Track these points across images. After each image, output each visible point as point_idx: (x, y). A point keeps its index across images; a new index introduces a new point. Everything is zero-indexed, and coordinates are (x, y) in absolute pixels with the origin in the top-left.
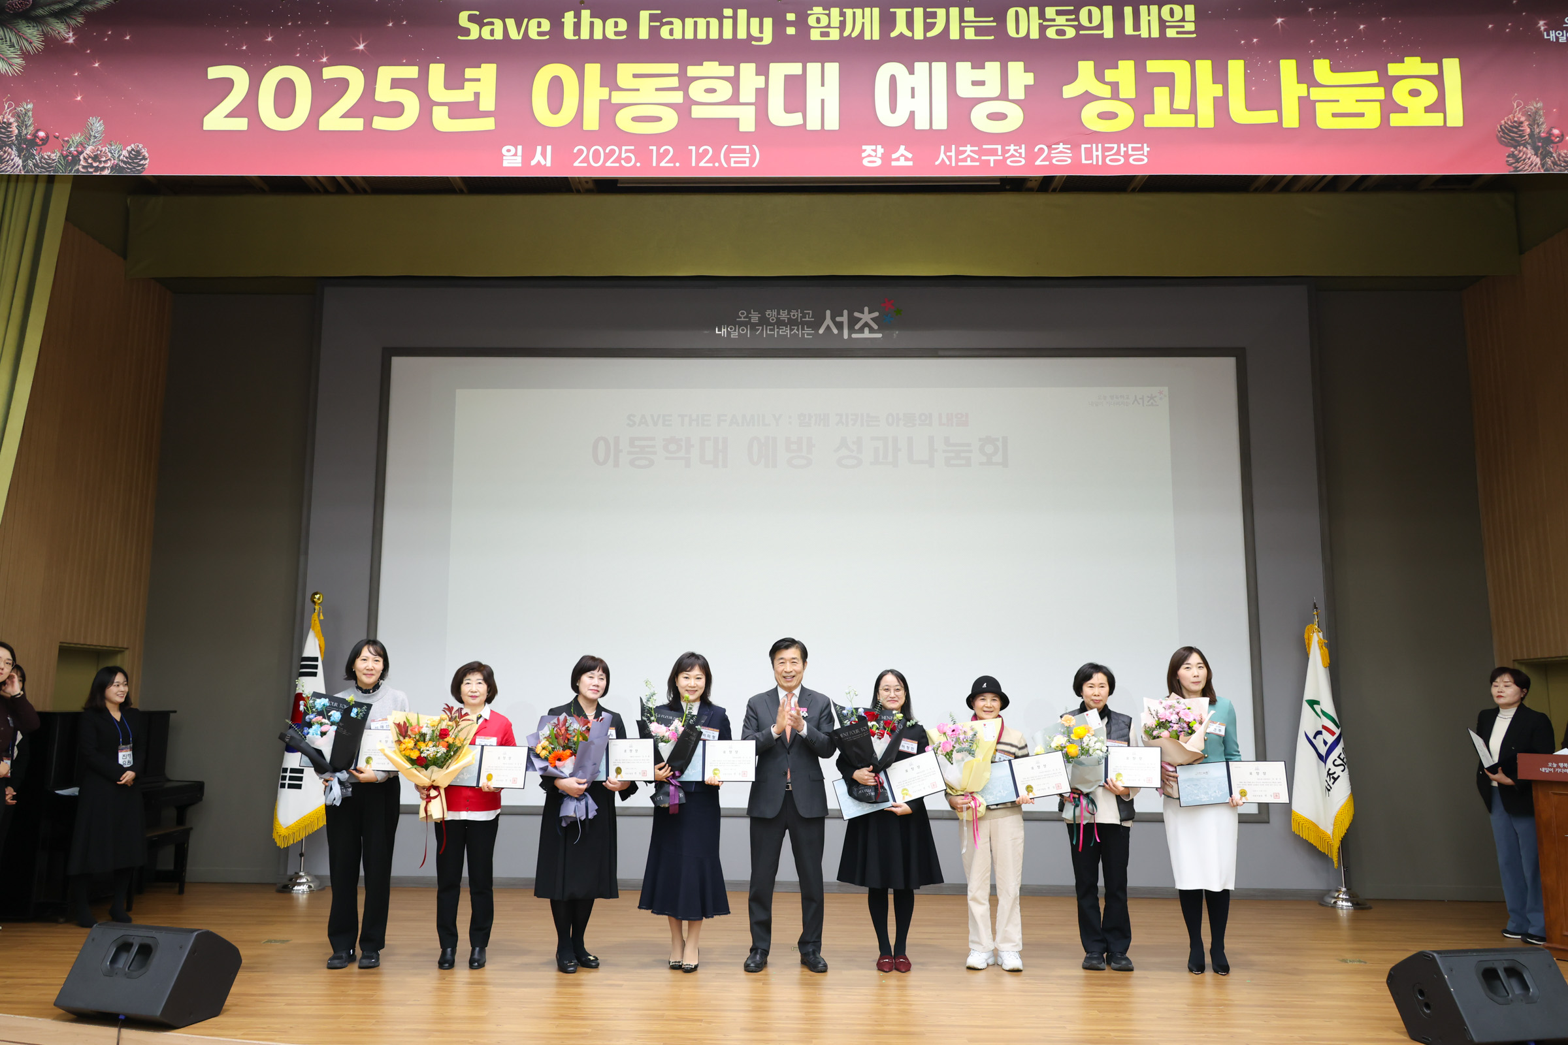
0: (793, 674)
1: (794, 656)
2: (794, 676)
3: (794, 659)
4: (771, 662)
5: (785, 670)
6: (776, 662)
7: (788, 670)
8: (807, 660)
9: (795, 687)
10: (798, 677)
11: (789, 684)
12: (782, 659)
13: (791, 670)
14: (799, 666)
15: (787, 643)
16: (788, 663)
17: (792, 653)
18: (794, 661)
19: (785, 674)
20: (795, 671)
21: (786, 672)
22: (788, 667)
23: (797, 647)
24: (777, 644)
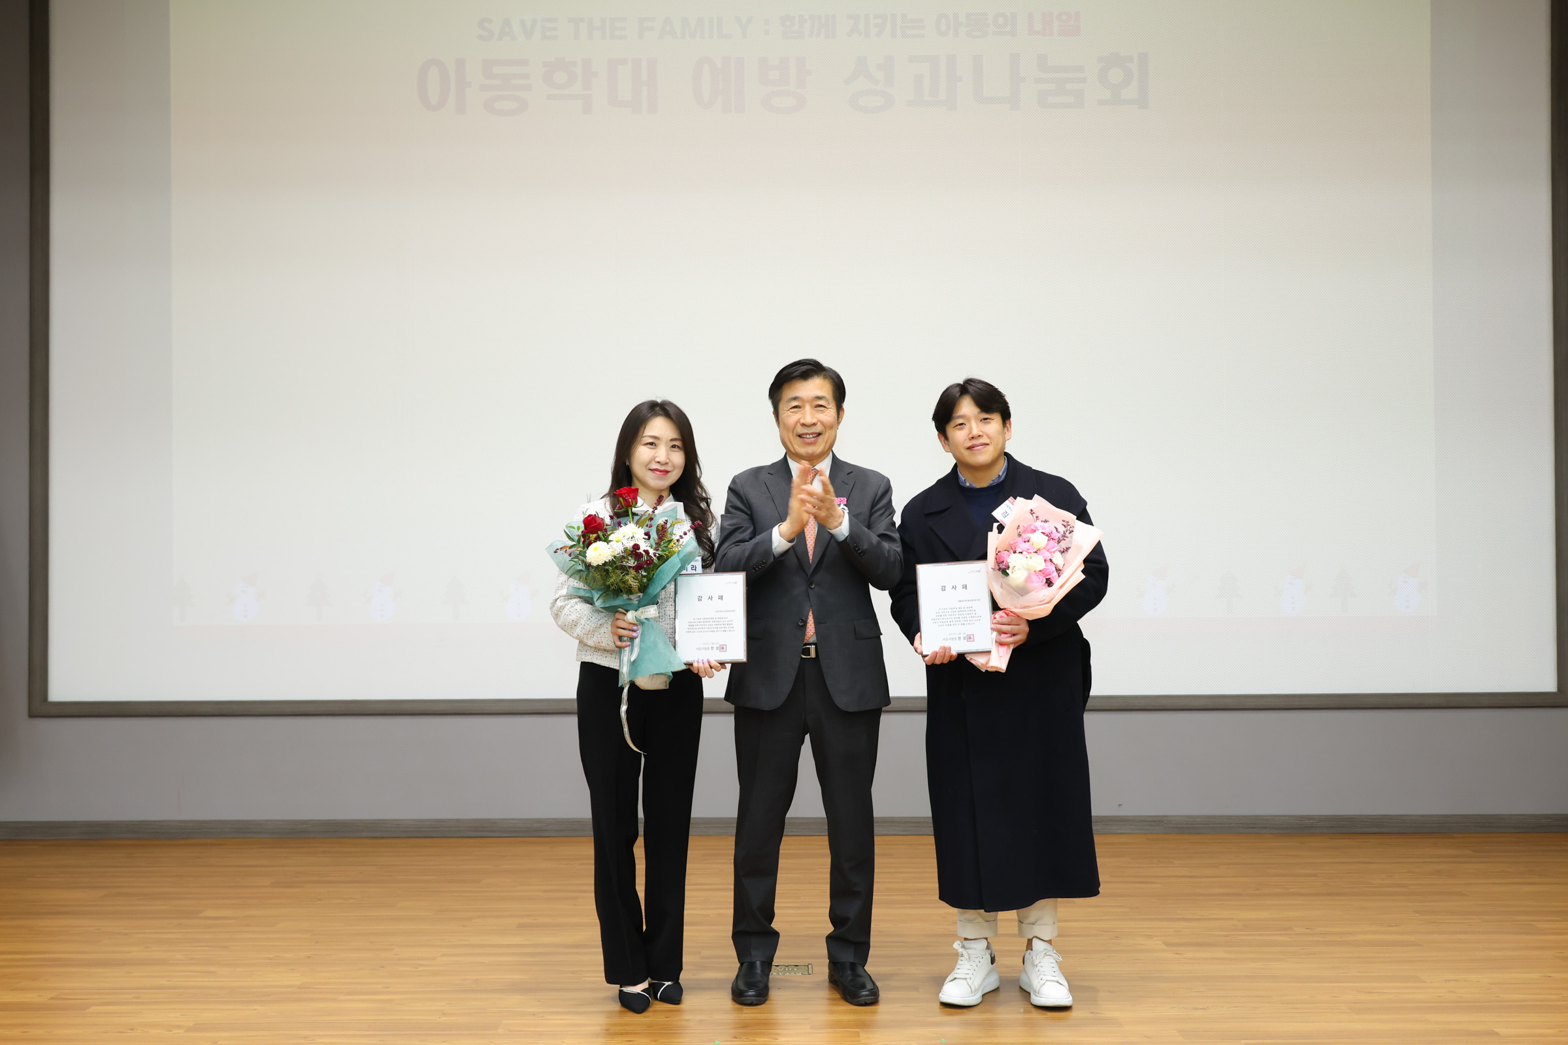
0: (818, 428)
1: (819, 393)
2: (819, 434)
3: (819, 398)
4: (771, 409)
5: (802, 421)
6: (783, 407)
7: (809, 419)
8: (845, 405)
9: (820, 457)
10: (827, 435)
11: (810, 450)
12: (795, 399)
13: (815, 421)
14: (829, 415)
15: (804, 368)
16: (808, 408)
17: (815, 387)
18: (821, 402)
19: (800, 430)
20: (822, 423)
21: (803, 425)
22: (809, 415)
23: (825, 377)
24: (785, 372)
